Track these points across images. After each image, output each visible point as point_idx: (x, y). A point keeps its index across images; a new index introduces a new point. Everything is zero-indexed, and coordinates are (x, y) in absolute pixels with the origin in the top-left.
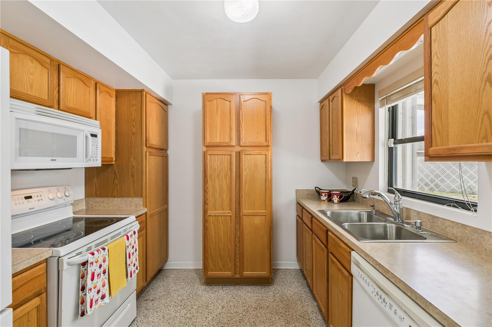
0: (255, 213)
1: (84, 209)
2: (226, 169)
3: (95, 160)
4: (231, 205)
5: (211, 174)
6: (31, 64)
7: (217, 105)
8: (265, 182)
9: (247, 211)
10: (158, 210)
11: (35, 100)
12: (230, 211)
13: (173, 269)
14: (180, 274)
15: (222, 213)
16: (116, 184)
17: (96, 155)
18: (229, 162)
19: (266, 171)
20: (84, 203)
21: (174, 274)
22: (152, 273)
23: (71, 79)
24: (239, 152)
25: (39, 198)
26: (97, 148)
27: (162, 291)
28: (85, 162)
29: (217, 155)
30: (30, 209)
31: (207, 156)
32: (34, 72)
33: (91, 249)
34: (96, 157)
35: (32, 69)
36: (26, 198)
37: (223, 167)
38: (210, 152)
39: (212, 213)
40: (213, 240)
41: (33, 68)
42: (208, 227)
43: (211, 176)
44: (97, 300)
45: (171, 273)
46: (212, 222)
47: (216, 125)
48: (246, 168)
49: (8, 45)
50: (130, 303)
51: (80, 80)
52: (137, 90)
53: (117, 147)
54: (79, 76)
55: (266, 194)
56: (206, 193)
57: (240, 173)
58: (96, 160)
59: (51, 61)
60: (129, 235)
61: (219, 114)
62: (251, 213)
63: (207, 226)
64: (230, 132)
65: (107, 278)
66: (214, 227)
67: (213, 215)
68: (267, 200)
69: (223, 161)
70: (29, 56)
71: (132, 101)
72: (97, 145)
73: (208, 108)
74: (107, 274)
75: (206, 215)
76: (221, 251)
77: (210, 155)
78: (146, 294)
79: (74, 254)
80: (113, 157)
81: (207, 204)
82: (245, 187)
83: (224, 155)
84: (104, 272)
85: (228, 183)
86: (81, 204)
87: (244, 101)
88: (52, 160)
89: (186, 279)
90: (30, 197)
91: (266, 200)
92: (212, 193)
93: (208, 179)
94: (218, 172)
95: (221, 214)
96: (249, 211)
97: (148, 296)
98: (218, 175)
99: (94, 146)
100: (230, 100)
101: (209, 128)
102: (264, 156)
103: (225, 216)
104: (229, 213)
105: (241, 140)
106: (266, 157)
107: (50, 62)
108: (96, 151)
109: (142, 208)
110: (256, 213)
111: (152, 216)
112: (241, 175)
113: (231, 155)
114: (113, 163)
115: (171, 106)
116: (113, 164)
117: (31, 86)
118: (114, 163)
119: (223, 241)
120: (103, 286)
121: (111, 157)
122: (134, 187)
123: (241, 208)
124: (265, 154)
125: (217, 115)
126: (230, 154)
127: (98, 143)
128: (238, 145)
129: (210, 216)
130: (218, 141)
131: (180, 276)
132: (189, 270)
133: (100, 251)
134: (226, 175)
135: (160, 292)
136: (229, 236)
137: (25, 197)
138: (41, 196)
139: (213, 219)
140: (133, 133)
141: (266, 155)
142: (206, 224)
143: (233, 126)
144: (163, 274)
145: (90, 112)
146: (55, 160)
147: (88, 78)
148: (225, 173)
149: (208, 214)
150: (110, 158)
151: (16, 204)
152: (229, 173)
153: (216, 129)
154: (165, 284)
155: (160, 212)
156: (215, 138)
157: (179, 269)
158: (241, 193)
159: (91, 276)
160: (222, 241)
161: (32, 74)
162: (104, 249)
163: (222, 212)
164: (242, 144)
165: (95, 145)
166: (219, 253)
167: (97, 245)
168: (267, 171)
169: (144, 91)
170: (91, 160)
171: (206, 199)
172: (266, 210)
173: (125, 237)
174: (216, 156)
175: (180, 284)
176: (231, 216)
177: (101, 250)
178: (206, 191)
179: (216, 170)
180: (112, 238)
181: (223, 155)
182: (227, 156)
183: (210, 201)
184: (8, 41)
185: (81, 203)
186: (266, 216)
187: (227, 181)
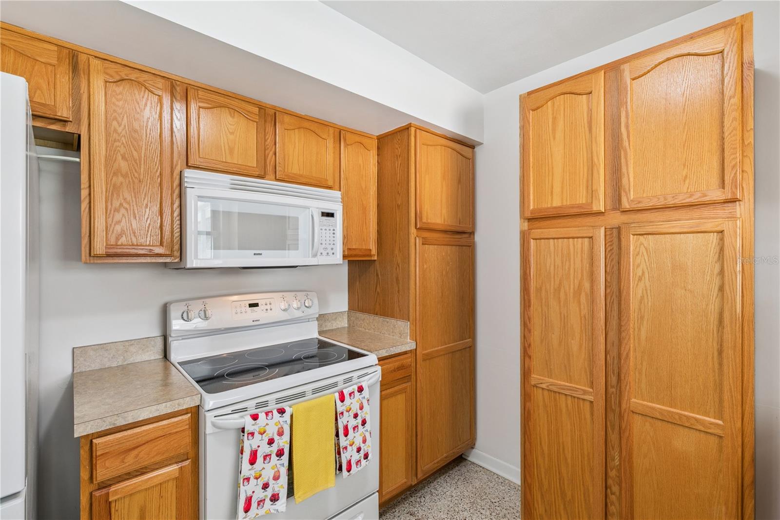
0: (677, 417)
1: (345, 327)
2: (580, 275)
3: (331, 253)
4: (592, 374)
5: (538, 287)
6: (231, 119)
7: (553, 114)
8: (716, 323)
9: (645, 403)
10: (445, 348)
11: (235, 169)
12: (591, 390)
13: (483, 468)
14: (491, 485)
15: (568, 389)
16: (378, 293)
17: (332, 246)
18: (585, 256)
19: (721, 289)
20: (345, 317)
21: (481, 479)
22: (429, 465)
23: (293, 131)
24: (619, 229)
25: (268, 307)
26: (334, 234)
27: (443, 509)
28: (311, 258)
29: (554, 239)
30: (253, 321)
31: (529, 243)
32: (235, 130)
33: (267, 406)
34: (332, 249)
35: (232, 127)
36: (251, 305)
37: (569, 269)
38: (536, 233)
39: (541, 381)
40: (546, 449)
41: (234, 125)
42: (532, 412)
43: (539, 290)
44: (261, 501)
45: (476, 475)
46: (541, 404)
47: (550, 166)
48: (643, 273)
49: (197, 98)
50: (362, 512)
51: (310, 130)
52: (402, 129)
53: (379, 232)
54: (306, 124)
55: (721, 364)
56: (526, 330)
57: (620, 289)
58: (333, 254)
59: (260, 109)
60: (346, 392)
61: (559, 134)
62: (661, 412)
63: (529, 410)
64: (590, 178)
65: (286, 464)
66: (548, 416)
67: (544, 386)
68: (726, 388)
69: (569, 254)
70: (228, 108)
71: (397, 150)
72: (334, 230)
73: (531, 128)
74: (285, 458)
75: (526, 383)
76: (564, 484)
77: (536, 239)
78: (418, 500)
79: (228, 410)
80: (371, 248)
81: (530, 357)
82: (639, 329)
83: (573, 238)
84: (280, 453)
85: (585, 311)
86: (341, 320)
87: (633, 79)
88: (255, 254)
89: (497, 504)
90: (256, 305)
91: (721, 384)
92: (542, 333)
93: (532, 298)
94: (557, 282)
95: (564, 389)
96: (650, 404)
97: (418, 506)
98: (558, 290)
99: (328, 232)
100: (588, 90)
101: (534, 176)
102: (714, 238)
103: (574, 397)
104: (585, 392)
105: (623, 194)
106: (722, 239)
107: (258, 111)
108: (332, 239)
109: (409, 340)
110: (680, 418)
111: (428, 357)
112: (624, 294)
113: (591, 237)
114: (373, 259)
115: (481, 146)
116: (375, 260)
117: (231, 151)
118: (376, 258)
119: (569, 460)
120: (276, 478)
121: (369, 248)
122: (399, 301)
123: (623, 387)
124: (719, 229)
125: (554, 138)
126: (591, 235)
127: (336, 227)
128: (614, 209)
129: (535, 386)
130: (557, 203)
131: (488, 491)
132: (512, 484)
133: (272, 415)
134: (578, 292)
135: (439, 508)
136: (586, 453)
137: (249, 304)
138: (270, 304)
139: (543, 395)
140: (398, 205)
141: (722, 232)
142: (528, 404)
143: (598, 160)
144: (464, 470)
145: (328, 178)
146: (261, 254)
147: (325, 124)
148: (576, 287)
149: (533, 383)
150: (366, 250)
151: (236, 313)
152: (587, 285)
153: (551, 173)
154: (454, 496)
155: (453, 352)
156: (550, 197)
157: (494, 473)
158: (623, 345)
159: (250, 456)
160: (566, 459)
161: (232, 133)
162: (282, 411)
163: (567, 384)
164: (626, 205)
165: (330, 230)
166: (561, 489)
167: (279, 401)
168: (727, 287)
169: (411, 126)
170: (323, 254)
171: (526, 345)
172: (721, 418)
173: (337, 395)
174: (551, 240)
175: (482, 511)
176: (591, 402)
177: (275, 412)
178: (527, 326)
179: (552, 276)
180: (315, 391)
181: (569, 238)
182: (580, 240)
183: (537, 352)
184: (196, 94)
185: (340, 317)
186: (721, 437)
187: (582, 307)
